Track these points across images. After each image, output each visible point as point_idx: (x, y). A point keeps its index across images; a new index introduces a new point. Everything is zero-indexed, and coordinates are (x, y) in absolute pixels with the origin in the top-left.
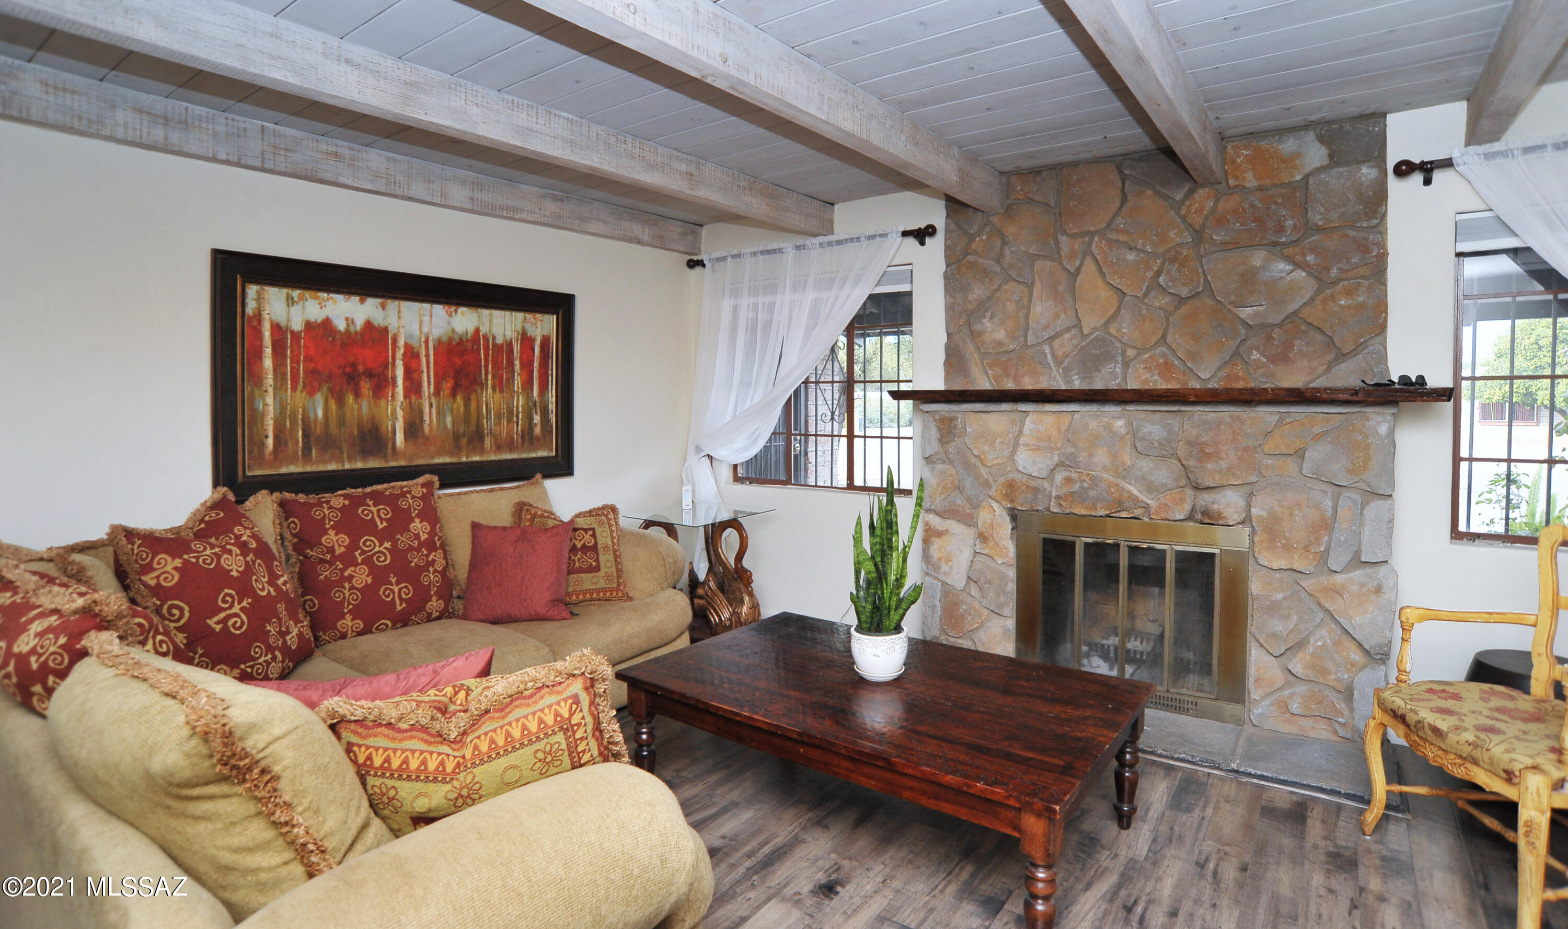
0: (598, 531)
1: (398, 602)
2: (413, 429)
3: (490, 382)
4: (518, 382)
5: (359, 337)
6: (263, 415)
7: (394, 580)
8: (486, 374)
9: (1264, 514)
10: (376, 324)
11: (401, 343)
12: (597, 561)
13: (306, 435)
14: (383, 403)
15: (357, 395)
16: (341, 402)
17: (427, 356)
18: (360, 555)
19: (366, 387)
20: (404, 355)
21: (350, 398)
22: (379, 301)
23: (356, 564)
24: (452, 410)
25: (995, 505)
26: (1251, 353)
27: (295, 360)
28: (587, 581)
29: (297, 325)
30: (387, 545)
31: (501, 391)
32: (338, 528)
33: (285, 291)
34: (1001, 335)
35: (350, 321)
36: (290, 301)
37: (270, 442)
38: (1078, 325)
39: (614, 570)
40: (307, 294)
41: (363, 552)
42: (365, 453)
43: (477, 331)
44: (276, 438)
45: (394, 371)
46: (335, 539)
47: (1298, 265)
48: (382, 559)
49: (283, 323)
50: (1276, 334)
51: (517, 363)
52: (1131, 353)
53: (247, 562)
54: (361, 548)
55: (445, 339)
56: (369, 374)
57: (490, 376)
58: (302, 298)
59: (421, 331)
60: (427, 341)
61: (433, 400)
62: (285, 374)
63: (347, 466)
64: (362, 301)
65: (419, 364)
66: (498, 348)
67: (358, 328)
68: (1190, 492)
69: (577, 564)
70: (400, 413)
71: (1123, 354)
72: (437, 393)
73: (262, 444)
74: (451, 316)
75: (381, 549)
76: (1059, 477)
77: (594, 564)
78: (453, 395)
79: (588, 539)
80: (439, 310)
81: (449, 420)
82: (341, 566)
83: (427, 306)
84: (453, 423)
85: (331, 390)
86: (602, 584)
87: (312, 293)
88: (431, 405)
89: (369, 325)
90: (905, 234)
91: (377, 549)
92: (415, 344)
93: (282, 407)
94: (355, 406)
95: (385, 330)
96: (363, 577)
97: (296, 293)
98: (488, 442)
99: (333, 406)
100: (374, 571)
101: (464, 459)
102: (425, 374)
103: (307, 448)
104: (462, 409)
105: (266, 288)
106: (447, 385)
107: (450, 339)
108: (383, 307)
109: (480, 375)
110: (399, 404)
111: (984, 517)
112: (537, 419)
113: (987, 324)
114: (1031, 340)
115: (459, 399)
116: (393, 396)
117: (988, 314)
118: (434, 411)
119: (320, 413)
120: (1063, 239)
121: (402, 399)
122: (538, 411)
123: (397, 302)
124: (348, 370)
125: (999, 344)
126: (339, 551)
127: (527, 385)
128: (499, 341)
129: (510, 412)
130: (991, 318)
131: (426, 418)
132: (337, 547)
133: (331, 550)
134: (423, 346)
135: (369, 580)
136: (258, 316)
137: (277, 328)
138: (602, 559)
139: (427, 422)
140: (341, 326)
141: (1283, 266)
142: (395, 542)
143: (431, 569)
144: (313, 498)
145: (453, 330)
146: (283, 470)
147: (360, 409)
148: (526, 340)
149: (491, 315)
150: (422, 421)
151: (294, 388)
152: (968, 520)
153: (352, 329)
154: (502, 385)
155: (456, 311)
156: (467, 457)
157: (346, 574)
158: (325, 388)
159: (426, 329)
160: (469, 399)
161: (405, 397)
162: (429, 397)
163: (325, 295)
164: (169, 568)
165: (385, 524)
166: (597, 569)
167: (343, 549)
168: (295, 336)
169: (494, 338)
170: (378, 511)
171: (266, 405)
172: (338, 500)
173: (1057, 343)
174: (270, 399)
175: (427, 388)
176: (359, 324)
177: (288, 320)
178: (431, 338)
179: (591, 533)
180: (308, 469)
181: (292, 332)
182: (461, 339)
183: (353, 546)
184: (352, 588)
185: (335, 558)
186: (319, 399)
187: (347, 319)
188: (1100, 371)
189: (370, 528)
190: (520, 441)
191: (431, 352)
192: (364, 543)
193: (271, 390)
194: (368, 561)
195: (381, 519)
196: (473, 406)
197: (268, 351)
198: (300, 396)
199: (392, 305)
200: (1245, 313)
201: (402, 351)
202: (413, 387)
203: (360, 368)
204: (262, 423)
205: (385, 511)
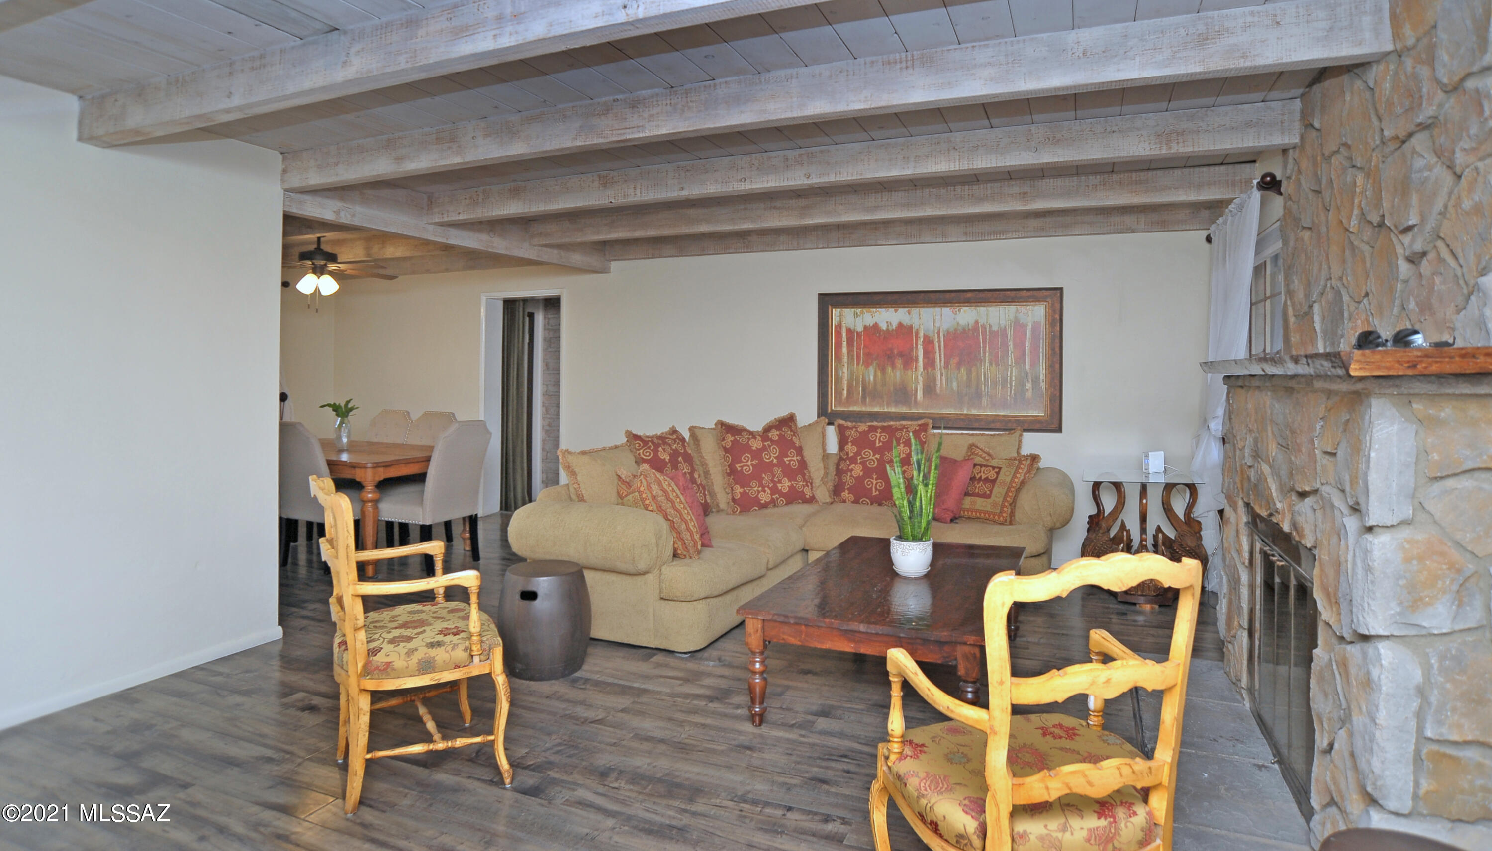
0: (1003, 471)
1: (874, 489)
2: (929, 389)
3: (987, 358)
4: (1011, 359)
5: (894, 333)
6: (842, 378)
7: (875, 477)
8: (984, 353)
10: (905, 324)
11: (921, 334)
12: (991, 491)
13: (863, 390)
14: (909, 372)
15: (893, 366)
16: (883, 370)
17: (939, 342)
19: (899, 362)
20: (923, 342)
21: (889, 369)
22: (906, 309)
23: (856, 463)
24: (957, 379)
25: (1240, 494)
27: (859, 348)
28: (980, 504)
29: (860, 329)
30: (878, 456)
31: (997, 365)
32: (853, 443)
33: (853, 310)
35: (889, 324)
36: (856, 315)
37: (845, 392)
39: (1001, 500)
40: (865, 310)
41: (863, 458)
42: (897, 403)
43: (977, 322)
44: (848, 391)
45: (916, 353)
46: (850, 448)
48: (872, 463)
49: (852, 328)
51: (1011, 344)
54: (861, 455)
55: (952, 330)
56: (901, 354)
57: (987, 354)
58: (862, 313)
59: (934, 326)
60: (939, 333)
61: (943, 371)
62: (853, 356)
63: (886, 410)
64: (896, 311)
65: (934, 347)
66: (994, 334)
67: (894, 327)
69: (977, 490)
70: (920, 379)
72: (947, 365)
73: (841, 394)
74: (956, 314)
75: (873, 458)
76: (1254, 466)
77: (988, 492)
78: (959, 365)
79: (992, 475)
80: (947, 311)
81: (955, 384)
82: (849, 463)
83: (938, 309)
84: (958, 386)
85: (878, 365)
86: (989, 509)
87: (867, 309)
88: (942, 375)
89: (900, 325)
91: (871, 457)
92: (931, 335)
93: (851, 374)
94: (892, 374)
95: (911, 327)
96: (859, 471)
97: (859, 311)
98: (984, 401)
99: (879, 373)
100: (865, 469)
101: (965, 412)
102: (938, 354)
103: (864, 398)
104: (965, 378)
105: (844, 310)
106: (954, 361)
107: (956, 330)
108: (909, 313)
109: (980, 354)
110: (920, 373)
111: (1239, 505)
112: (1028, 386)
115: (963, 370)
116: (916, 368)
118: (944, 378)
119: (872, 378)
121: (922, 370)
122: (1030, 380)
123: (918, 309)
124: (888, 352)
126: (851, 454)
127: (1020, 360)
128: (995, 328)
129: (1005, 380)
131: (938, 382)
133: (846, 453)
134: (936, 335)
135: (861, 474)
136: (839, 326)
137: (849, 331)
138: (996, 490)
139: (939, 385)
140: (884, 327)
142: (883, 455)
144: (849, 424)
145: (958, 324)
146: (851, 409)
147: (895, 375)
148: (1018, 326)
149: (987, 311)
150: (935, 385)
151: (858, 364)
152: (1235, 507)
153: (890, 328)
154: (995, 361)
155: (959, 311)
156: (968, 409)
157: (849, 468)
158: (875, 364)
159: (937, 325)
160: (970, 371)
161: (924, 369)
162: (941, 369)
163: (874, 310)
165: (881, 444)
166: (989, 497)
168: (859, 334)
169: (990, 327)
170: (881, 436)
171: (843, 372)
172: (863, 427)
174: (845, 370)
175: (939, 362)
176: (894, 325)
177: (855, 326)
178: (941, 330)
179: (997, 470)
180: (864, 409)
181: (857, 332)
182: (964, 330)
183: (858, 453)
184: (851, 476)
185: (848, 458)
186: (871, 369)
187: (887, 322)
189: (872, 445)
190: (1012, 402)
191: (942, 340)
192: (865, 453)
193: (846, 365)
194: (863, 463)
195: (880, 441)
196: (974, 374)
197: (845, 344)
198: (861, 368)
199: (915, 311)
201: (922, 339)
202: (930, 362)
203: (896, 352)
204: (842, 382)
205: (885, 437)
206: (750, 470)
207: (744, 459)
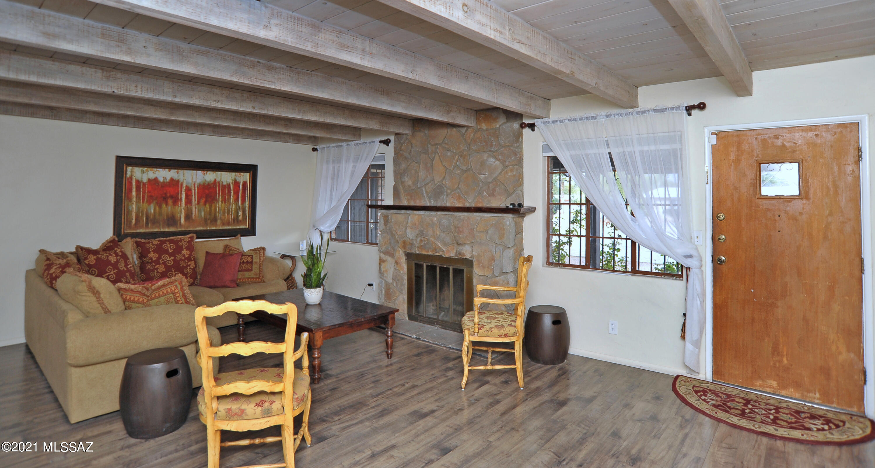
0: (254, 257)
2: (188, 217)
3: (220, 199)
4: (232, 199)
5: (168, 184)
6: (131, 212)
7: (173, 270)
8: (219, 196)
9: (476, 254)
10: (175, 179)
11: (184, 185)
12: (252, 267)
13: (147, 219)
14: (176, 207)
15: (167, 204)
16: (160, 207)
17: (195, 190)
18: (162, 261)
19: (170, 201)
20: (185, 190)
21: (164, 206)
22: (176, 170)
23: (160, 264)
24: (204, 210)
25: (400, 250)
26: (483, 193)
27: (144, 192)
28: (247, 274)
29: (145, 180)
30: (172, 258)
31: (225, 203)
32: (154, 251)
33: (141, 168)
34: (410, 183)
35: (165, 178)
36: (143, 172)
37: (134, 221)
38: (433, 180)
39: (258, 271)
40: (149, 169)
41: (163, 260)
42: (169, 225)
43: (215, 180)
44: (136, 220)
45: (181, 195)
46: (153, 255)
47: (497, 159)
48: (170, 263)
49: (140, 179)
50: (491, 185)
51: (232, 192)
52: (449, 191)
53: (117, 259)
54: (162, 259)
55: (202, 183)
56: (172, 197)
57: (220, 197)
58: (147, 171)
59: (192, 181)
60: (194, 185)
61: (197, 206)
62: (140, 197)
63: (162, 230)
64: (169, 171)
65: (191, 193)
66: (224, 187)
67: (168, 180)
68: (456, 245)
69: (244, 268)
70: (183, 211)
71: (447, 192)
72: (198, 203)
73: (131, 222)
74: (204, 175)
75: (170, 259)
76: (419, 239)
77: (250, 268)
78: (205, 204)
79: (249, 259)
80: (200, 173)
81: (203, 214)
82: (154, 264)
83: (195, 171)
84: (205, 214)
85: (157, 203)
86: (252, 276)
87: (151, 169)
88: (196, 208)
89: (172, 179)
90: (380, 142)
91: (168, 259)
92: (190, 186)
93: (138, 209)
94: (166, 208)
95: (178, 181)
96: (162, 269)
97: (145, 169)
98: (219, 222)
99: (157, 208)
100: (166, 266)
101: (209, 228)
102: (194, 197)
103: (147, 223)
104: (208, 210)
105: (134, 168)
106: (202, 201)
107: (204, 184)
108: (178, 173)
109: (216, 197)
110: (183, 207)
111: (397, 254)
112: (240, 213)
113: (406, 179)
114: (419, 185)
115: (207, 206)
116: (181, 205)
117: (406, 175)
118: (197, 210)
119: (152, 211)
120: (429, 146)
121: (184, 206)
122: (241, 210)
123: (183, 171)
124: (164, 196)
125: (410, 186)
126: (154, 259)
127: (237, 200)
128: (225, 184)
129: (229, 211)
130: (407, 176)
131: (194, 213)
132: (153, 258)
133: (151, 259)
134: (193, 186)
135: (164, 270)
136: (131, 178)
137: (138, 182)
138: (254, 266)
139: (194, 214)
140: (161, 180)
141: (492, 160)
142: (175, 257)
143: (188, 268)
144: (147, 241)
145: (205, 180)
146: (138, 231)
147: (168, 209)
148: (236, 183)
149: (221, 174)
150: (192, 214)
151: (143, 202)
152: (392, 255)
153: (165, 181)
154: (224, 200)
155: (207, 173)
157: (156, 267)
158: (154, 202)
159: (194, 180)
160: (211, 206)
161: (185, 205)
162: (195, 205)
163: (156, 169)
164: (92, 259)
165: (172, 251)
166: (251, 270)
167: (155, 259)
168: (144, 184)
169: (222, 182)
170: (170, 246)
171: (133, 208)
172: (156, 242)
173: (427, 187)
174: (134, 206)
175: (194, 201)
176: (168, 179)
177: (142, 179)
178: (196, 183)
179: (251, 257)
180: (147, 231)
181: (143, 183)
182: (209, 184)
183: (159, 258)
184: (158, 272)
185: (152, 261)
186: (152, 206)
187: (163, 177)
188: (439, 198)
189: (166, 252)
190: (233, 222)
191: (196, 189)
192: (164, 257)
193: (135, 203)
194: (164, 263)
195: (171, 249)
196: (213, 208)
197: (134, 189)
198: (145, 205)
199: (181, 172)
200: (482, 177)
201: (185, 188)
202: (189, 201)
203: (168, 195)
204: (131, 214)
205: (173, 246)
206: (114, 277)
207: (108, 270)
